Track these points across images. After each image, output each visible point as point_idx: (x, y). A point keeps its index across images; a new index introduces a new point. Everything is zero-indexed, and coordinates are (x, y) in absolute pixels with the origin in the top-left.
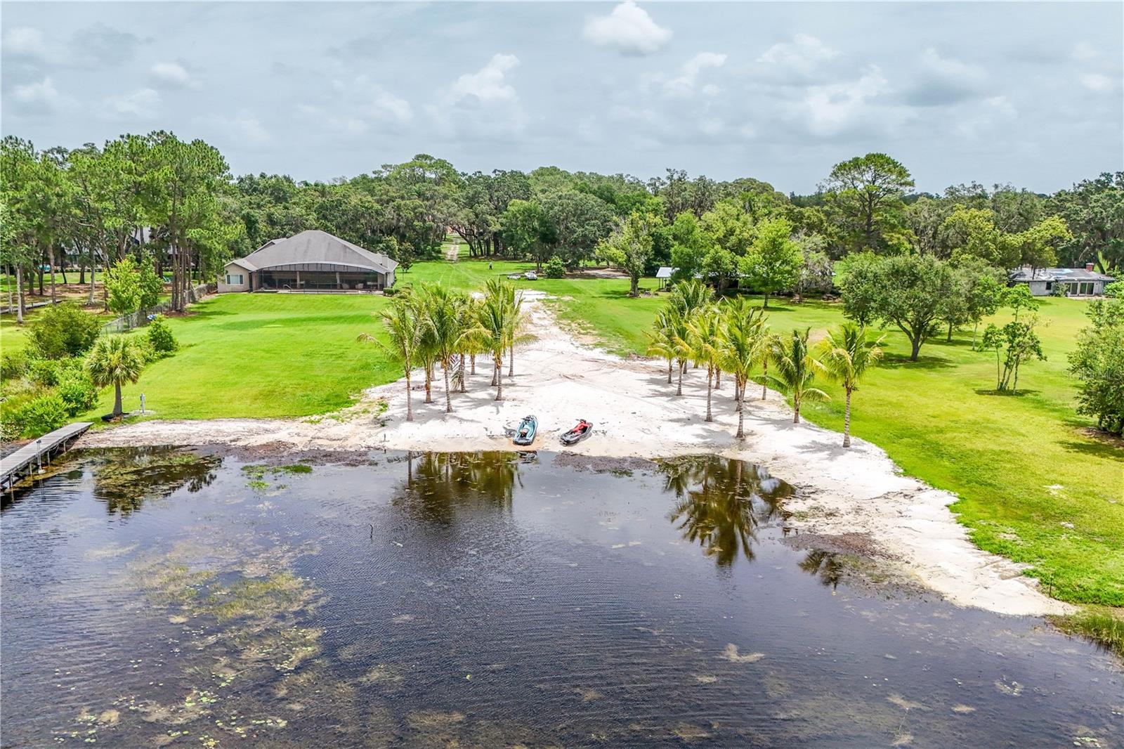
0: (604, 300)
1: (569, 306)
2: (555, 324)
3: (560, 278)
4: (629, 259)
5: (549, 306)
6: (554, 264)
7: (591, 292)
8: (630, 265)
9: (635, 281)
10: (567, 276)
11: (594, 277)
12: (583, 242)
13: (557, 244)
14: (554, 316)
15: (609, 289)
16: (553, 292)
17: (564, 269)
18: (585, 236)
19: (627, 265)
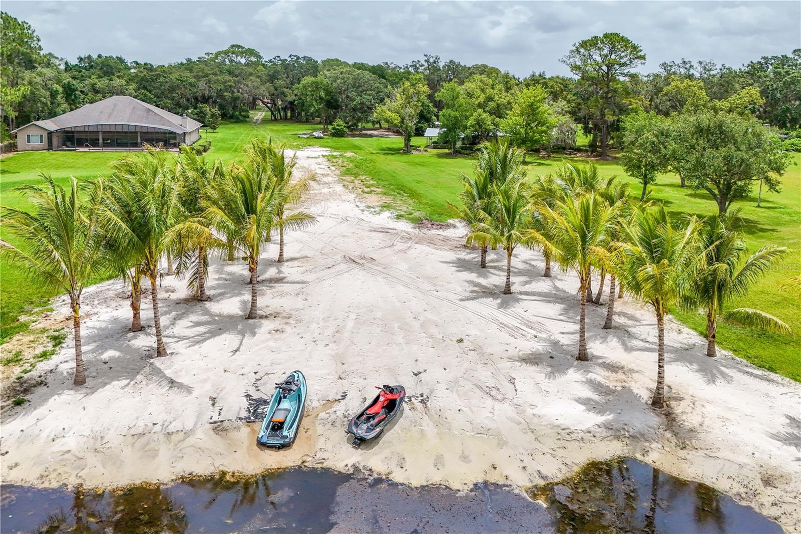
0: (382, 156)
1: (352, 162)
2: (339, 181)
3: (342, 136)
4: (402, 121)
5: (333, 162)
6: (337, 125)
7: (370, 149)
8: (404, 126)
9: (408, 140)
10: (348, 135)
11: (371, 136)
12: (361, 108)
13: (339, 110)
14: (338, 172)
15: (384, 146)
16: (336, 149)
17: (346, 130)
18: (362, 103)
19: (401, 126)
